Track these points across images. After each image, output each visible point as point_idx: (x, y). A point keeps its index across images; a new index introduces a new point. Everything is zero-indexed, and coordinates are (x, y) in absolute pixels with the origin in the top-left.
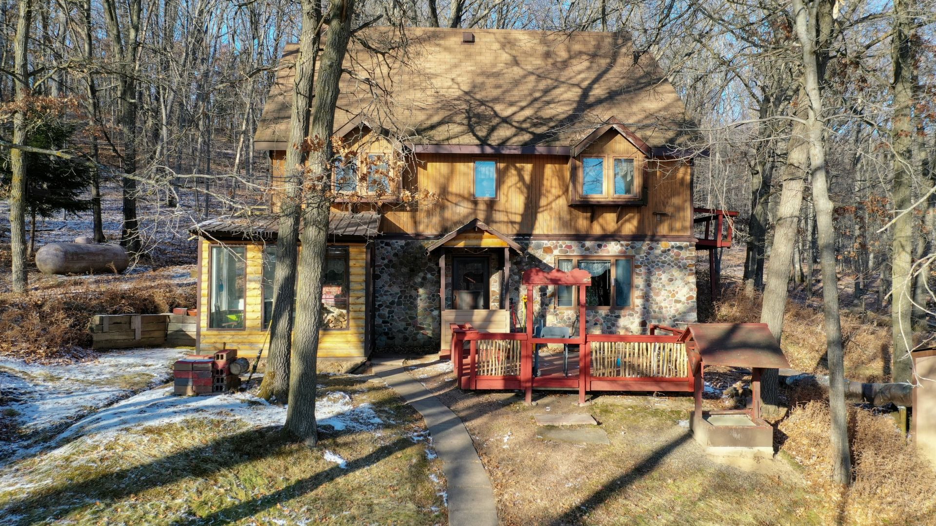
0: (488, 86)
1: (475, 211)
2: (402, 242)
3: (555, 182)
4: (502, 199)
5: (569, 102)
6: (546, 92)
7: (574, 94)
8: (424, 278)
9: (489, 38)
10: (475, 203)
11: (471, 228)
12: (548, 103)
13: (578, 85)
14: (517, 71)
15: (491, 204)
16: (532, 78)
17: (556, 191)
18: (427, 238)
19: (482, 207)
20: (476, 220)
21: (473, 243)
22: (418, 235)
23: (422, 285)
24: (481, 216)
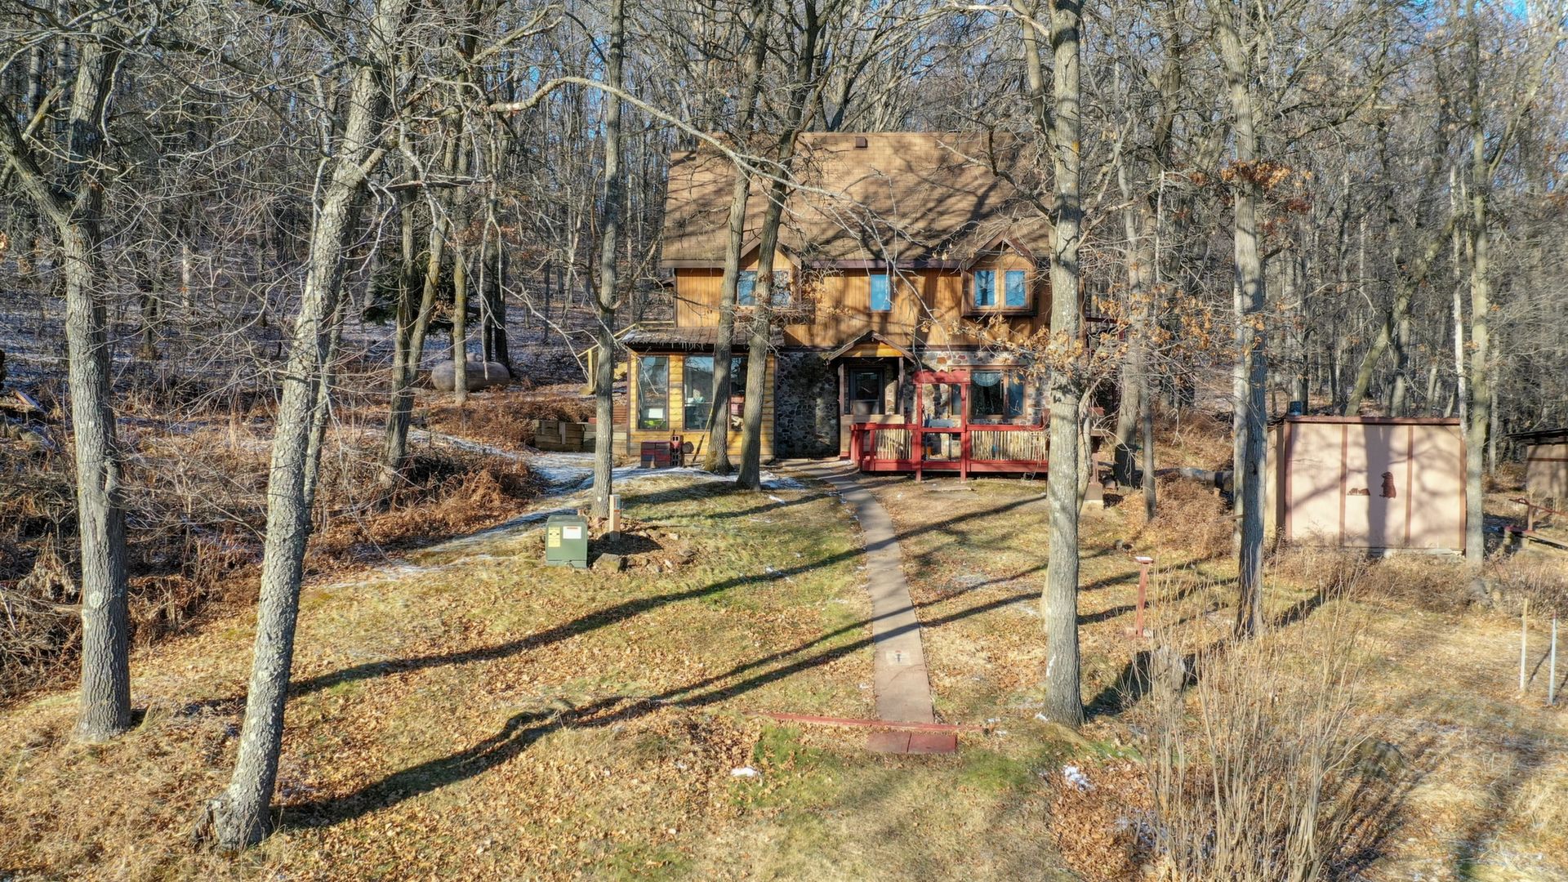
0: (882, 195)
1: (869, 323)
2: (801, 354)
3: (947, 294)
4: (896, 311)
5: (963, 212)
6: (940, 201)
7: (967, 203)
8: (822, 389)
9: (882, 143)
10: (870, 316)
11: (867, 340)
12: (942, 214)
13: (973, 193)
14: (911, 179)
15: (885, 316)
16: (927, 186)
17: (948, 303)
18: (824, 350)
19: (876, 319)
20: (871, 332)
21: (869, 353)
22: (815, 347)
23: (820, 395)
24: (875, 327)
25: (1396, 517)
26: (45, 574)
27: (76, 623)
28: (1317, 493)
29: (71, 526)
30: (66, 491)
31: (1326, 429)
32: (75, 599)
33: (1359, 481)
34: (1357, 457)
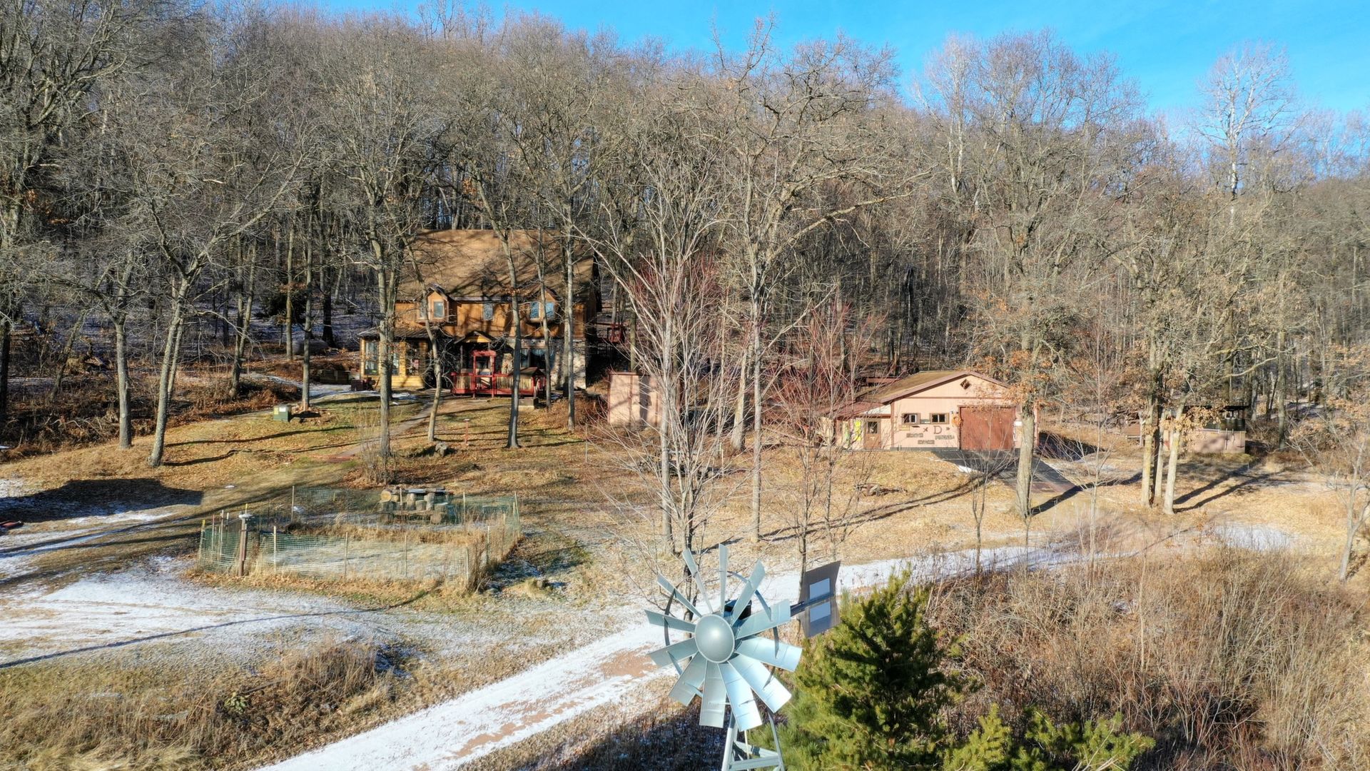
0: (492, 267)
1: (482, 326)
2: (450, 340)
4: (495, 320)
10: (482, 322)
11: (471, 335)
15: (489, 323)
18: (461, 339)
19: (485, 323)
21: (474, 341)
22: (457, 337)
24: (485, 328)
25: (651, 414)
26: (110, 415)
27: (118, 428)
28: (620, 403)
29: (117, 405)
30: (115, 394)
31: (623, 377)
32: (118, 422)
33: (636, 399)
34: (636, 389)
